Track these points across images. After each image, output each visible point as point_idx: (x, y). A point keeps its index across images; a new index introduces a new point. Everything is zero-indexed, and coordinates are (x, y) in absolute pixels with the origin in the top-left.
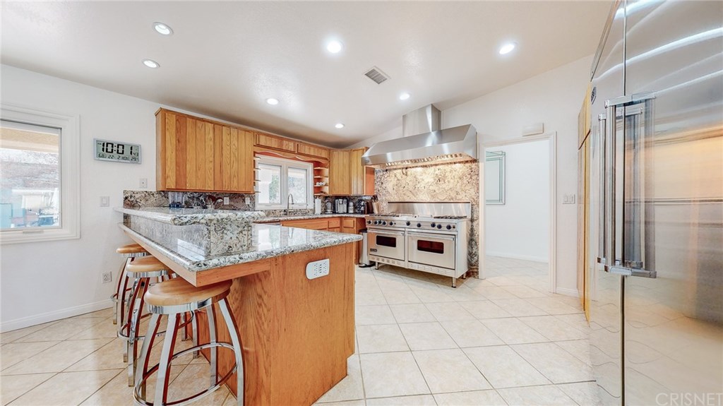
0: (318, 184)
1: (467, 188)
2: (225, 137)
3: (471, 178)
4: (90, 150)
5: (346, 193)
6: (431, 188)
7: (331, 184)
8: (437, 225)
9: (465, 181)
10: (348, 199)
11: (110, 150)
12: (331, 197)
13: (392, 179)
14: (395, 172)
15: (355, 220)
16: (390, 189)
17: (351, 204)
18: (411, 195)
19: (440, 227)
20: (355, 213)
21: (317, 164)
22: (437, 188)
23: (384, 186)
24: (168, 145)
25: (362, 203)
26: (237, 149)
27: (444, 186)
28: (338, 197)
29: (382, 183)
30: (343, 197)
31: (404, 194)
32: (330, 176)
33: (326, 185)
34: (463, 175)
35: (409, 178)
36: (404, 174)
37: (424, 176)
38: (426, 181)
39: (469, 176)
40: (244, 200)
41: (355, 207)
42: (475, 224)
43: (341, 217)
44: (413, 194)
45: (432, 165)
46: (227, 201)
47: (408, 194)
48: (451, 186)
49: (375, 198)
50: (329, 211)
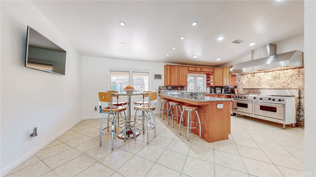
0: (208, 82)
1: (295, 81)
2: (180, 69)
3: (299, 76)
4: (153, 77)
5: (221, 85)
6: (270, 82)
7: (214, 82)
8: (272, 99)
9: (294, 78)
10: (222, 88)
11: (158, 77)
12: (214, 87)
13: (246, 78)
14: (247, 75)
15: (226, 96)
16: (244, 83)
17: (223, 89)
18: (257, 86)
19: (274, 100)
20: (225, 93)
21: (207, 74)
22: (274, 82)
23: (241, 82)
24: (168, 74)
25: (229, 89)
26: (183, 73)
27: (279, 81)
28: (217, 87)
29: (240, 80)
30: (219, 87)
31: (253, 85)
32: (214, 79)
33: (212, 82)
34: (293, 75)
35: (255, 78)
36: (252, 76)
37: (265, 77)
38: (267, 79)
39: (297, 76)
40: (184, 88)
41: (225, 91)
42: (302, 100)
43: (219, 95)
44: (258, 85)
45: (270, 71)
46: (179, 88)
47: (255, 85)
48: (284, 80)
49: (236, 87)
50: (213, 92)
